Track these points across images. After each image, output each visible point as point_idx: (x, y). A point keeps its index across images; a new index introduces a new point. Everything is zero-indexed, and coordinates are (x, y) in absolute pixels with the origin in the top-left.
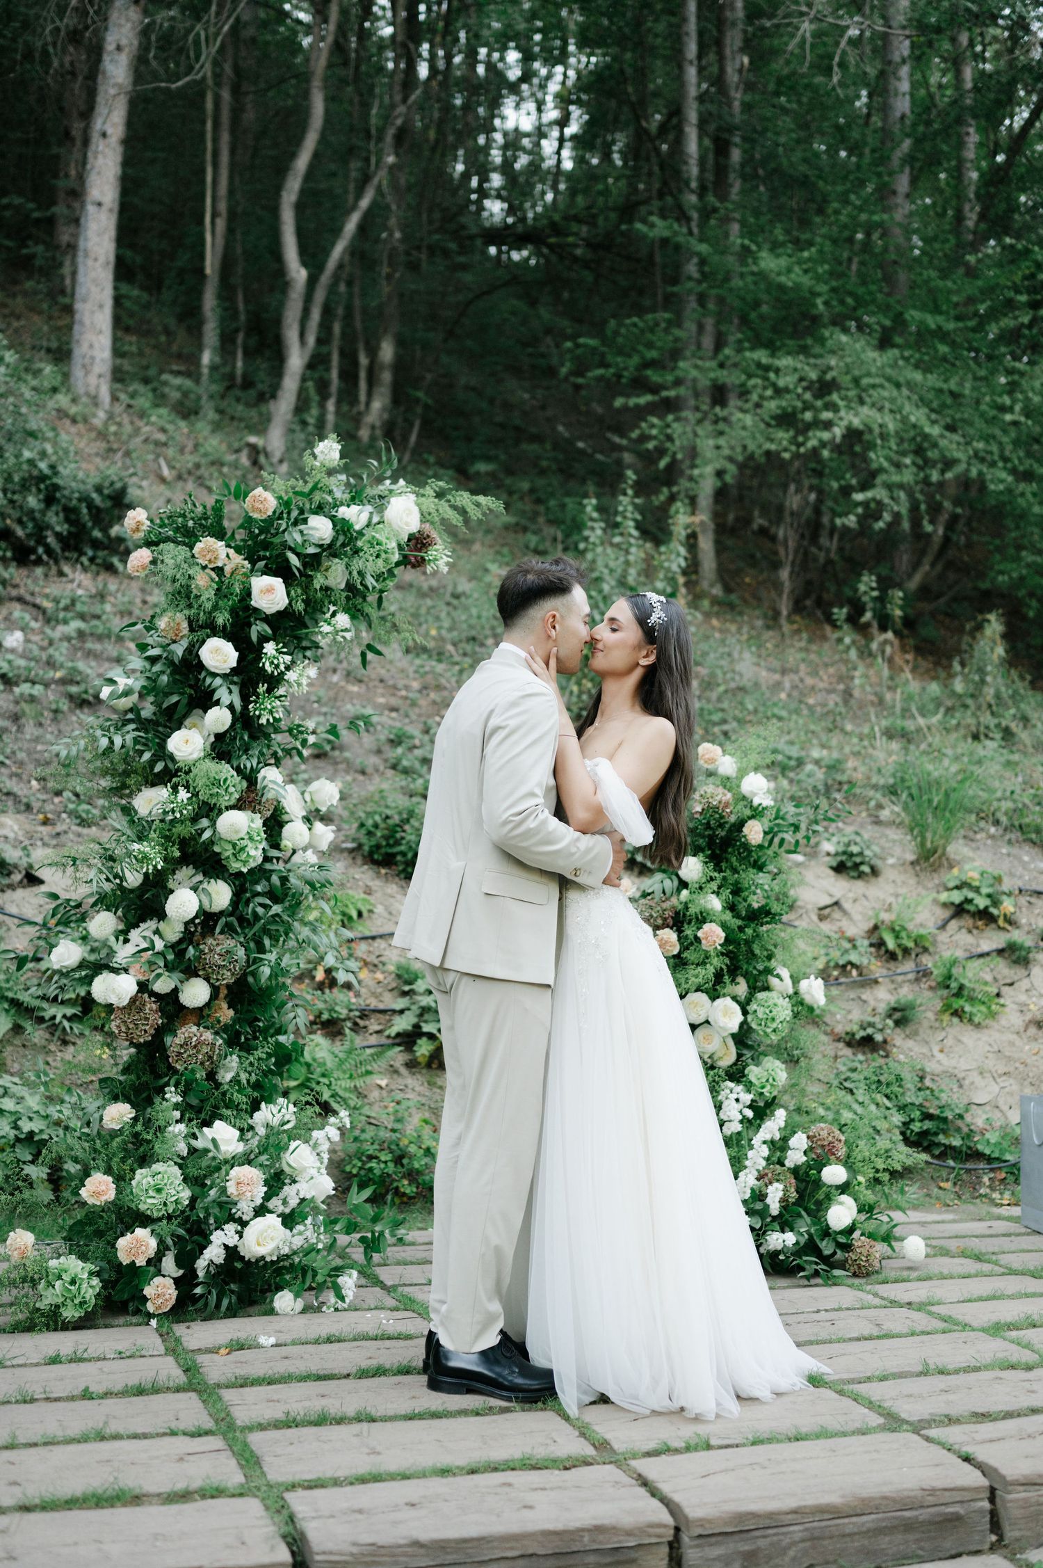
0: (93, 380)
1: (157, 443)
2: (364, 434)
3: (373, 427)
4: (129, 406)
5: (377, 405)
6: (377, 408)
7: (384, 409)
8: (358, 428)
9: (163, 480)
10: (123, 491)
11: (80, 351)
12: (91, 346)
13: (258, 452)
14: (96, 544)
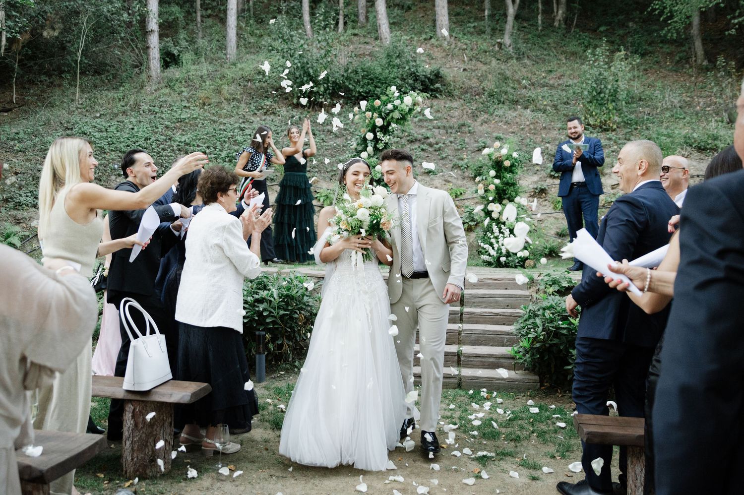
1: (464, 50)
2: (556, 24)
3: (560, 21)
4: (456, 38)
5: (560, 12)
6: (560, 13)
7: (563, 13)
8: (554, 22)
9: (464, 61)
10: (438, 73)
11: (438, 23)
13: (501, 44)
14: (432, 90)
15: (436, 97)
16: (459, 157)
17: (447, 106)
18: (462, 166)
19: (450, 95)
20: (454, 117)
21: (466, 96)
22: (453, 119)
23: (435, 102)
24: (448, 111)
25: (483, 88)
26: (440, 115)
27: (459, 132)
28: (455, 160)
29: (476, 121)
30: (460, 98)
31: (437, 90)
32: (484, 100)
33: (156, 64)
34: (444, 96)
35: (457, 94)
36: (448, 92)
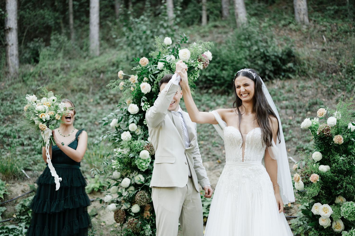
0: (302, 16)
1: (323, 31)
4: (315, 21)
9: (323, 43)
11: (297, 8)
12: (300, 6)
14: (285, 71)
15: (289, 78)
16: (305, 139)
17: (300, 85)
18: (306, 149)
19: (304, 74)
20: (307, 96)
21: (322, 74)
22: (306, 99)
23: (287, 83)
24: (301, 90)
25: (341, 64)
26: (291, 95)
27: (310, 111)
28: (301, 142)
29: (331, 99)
30: (315, 77)
31: (290, 70)
32: (341, 78)
33: (14, 60)
34: (298, 76)
35: (312, 72)
36: (302, 71)
